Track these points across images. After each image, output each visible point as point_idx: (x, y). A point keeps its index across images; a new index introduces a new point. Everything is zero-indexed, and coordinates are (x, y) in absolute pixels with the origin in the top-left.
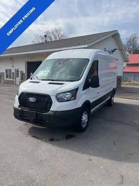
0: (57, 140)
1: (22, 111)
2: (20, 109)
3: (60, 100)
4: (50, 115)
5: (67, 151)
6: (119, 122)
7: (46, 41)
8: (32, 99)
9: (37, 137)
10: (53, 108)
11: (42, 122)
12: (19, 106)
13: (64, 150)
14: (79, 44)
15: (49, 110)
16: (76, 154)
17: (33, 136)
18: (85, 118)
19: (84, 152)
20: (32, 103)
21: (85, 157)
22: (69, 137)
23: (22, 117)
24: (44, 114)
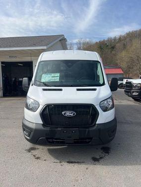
1: (51, 131)
4: (99, 130)
8: (68, 113)
10: (100, 121)
11: (87, 140)
12: (43, 125)
14: (35, 45)
15: (95, 124)
17: (68, 162)
23: (51, 140)
24: (91, 129)
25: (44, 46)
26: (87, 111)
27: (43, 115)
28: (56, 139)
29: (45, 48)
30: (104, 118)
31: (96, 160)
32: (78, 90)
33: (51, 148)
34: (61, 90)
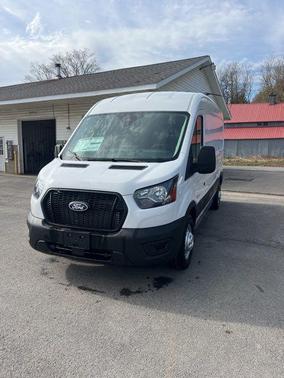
0: (139, 292)
1: (51, 231)
2: (47, 227)
3: (142, 203)
4: (123, 239)
5: (171, 315)
6: (254, 243)
7: (59, 76)
8: (77, 206)
9: (90, 290)
11: (106, 255)
12: (44, 222)
13: (163, 314)
14: (138, 83)
15: (121, 228)
16: (191, 321)
17: (80, 288)
18: (189, 239)
19: (208, 316)
20: (79, 213)
21: (215, 326)
22: (161, 283)
23: (52, 246)
24: (109, 236)
25: (154, 83)
27: (44, 204)
32: (113, 167)
33: (78, 263)
34: (85, 166)
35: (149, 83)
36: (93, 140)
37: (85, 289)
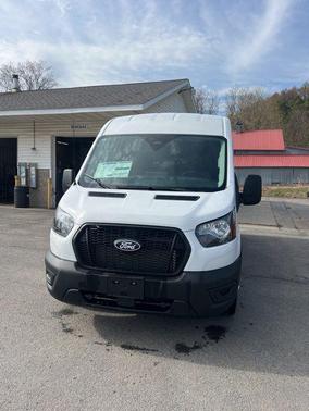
1: (90, 278)
2: (84, 272)
4: (189, 284)
7: (18, 89)
8: (126, 245)
10: (193, 265)
11: (163, 305)
12: (77, 265)
15: (182, 271)
20: (128, 253)
23: (89, 296)
24: (169, 281)
25: (140, 103)
26: (166, 243)
27: (78, 243)
28: (100, 295)
29: (140, 108)
30: (201, 259)
31: (182, 349)
32: (158, 197)
34: (123, 196)
35: (134, 104)
36: (118, 165)
37: (131, 348)
